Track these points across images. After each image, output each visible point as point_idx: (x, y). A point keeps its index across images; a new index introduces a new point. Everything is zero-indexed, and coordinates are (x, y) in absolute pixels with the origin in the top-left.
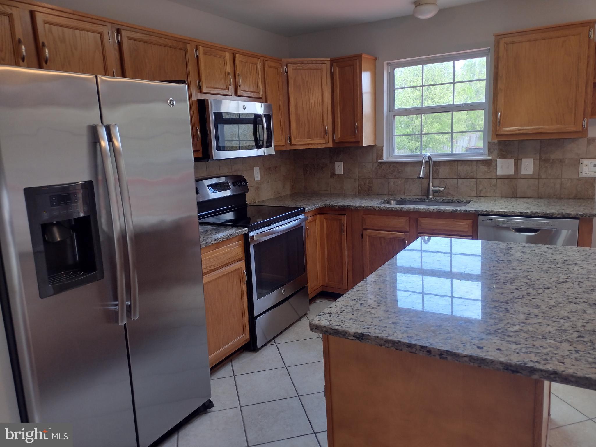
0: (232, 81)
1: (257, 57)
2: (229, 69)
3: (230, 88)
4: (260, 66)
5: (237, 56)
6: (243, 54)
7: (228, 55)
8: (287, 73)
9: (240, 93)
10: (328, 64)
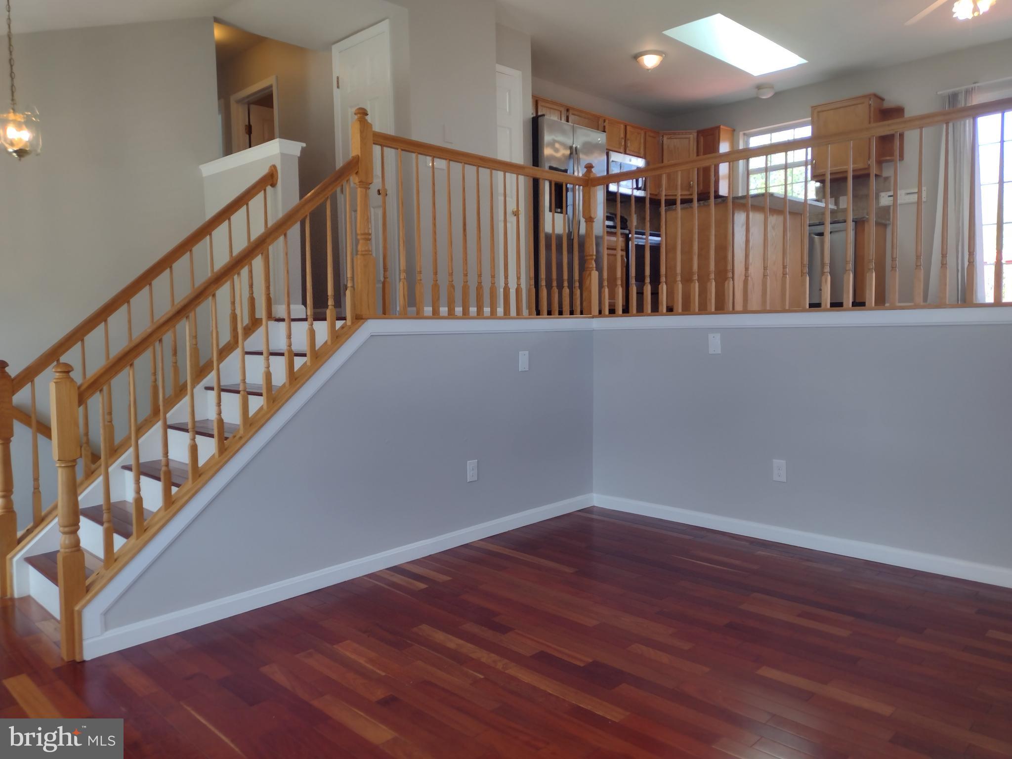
0: (623, 143)
1: (642, 129)
2: (622, 135)
3: (622, 147)
4: (643, 135)
5: (628, 128)
6: (633, 127)
7: (622, 126)
8: (663, 141)
9: (628, 152)
10: (695, 134)
